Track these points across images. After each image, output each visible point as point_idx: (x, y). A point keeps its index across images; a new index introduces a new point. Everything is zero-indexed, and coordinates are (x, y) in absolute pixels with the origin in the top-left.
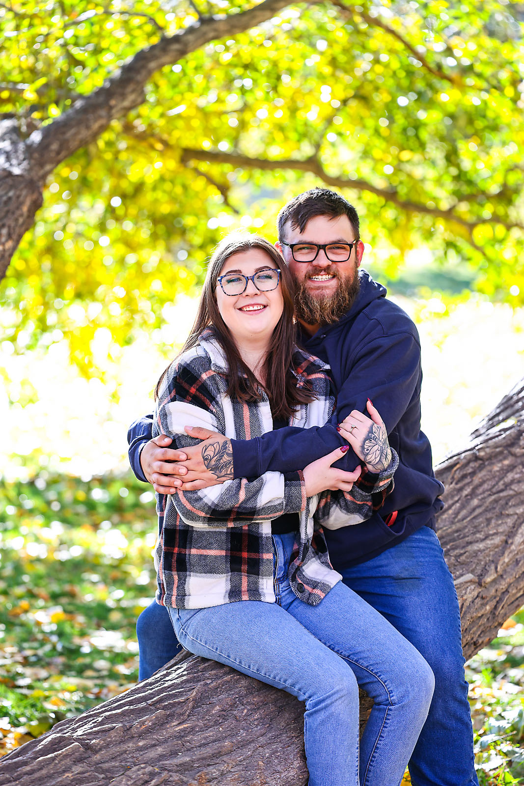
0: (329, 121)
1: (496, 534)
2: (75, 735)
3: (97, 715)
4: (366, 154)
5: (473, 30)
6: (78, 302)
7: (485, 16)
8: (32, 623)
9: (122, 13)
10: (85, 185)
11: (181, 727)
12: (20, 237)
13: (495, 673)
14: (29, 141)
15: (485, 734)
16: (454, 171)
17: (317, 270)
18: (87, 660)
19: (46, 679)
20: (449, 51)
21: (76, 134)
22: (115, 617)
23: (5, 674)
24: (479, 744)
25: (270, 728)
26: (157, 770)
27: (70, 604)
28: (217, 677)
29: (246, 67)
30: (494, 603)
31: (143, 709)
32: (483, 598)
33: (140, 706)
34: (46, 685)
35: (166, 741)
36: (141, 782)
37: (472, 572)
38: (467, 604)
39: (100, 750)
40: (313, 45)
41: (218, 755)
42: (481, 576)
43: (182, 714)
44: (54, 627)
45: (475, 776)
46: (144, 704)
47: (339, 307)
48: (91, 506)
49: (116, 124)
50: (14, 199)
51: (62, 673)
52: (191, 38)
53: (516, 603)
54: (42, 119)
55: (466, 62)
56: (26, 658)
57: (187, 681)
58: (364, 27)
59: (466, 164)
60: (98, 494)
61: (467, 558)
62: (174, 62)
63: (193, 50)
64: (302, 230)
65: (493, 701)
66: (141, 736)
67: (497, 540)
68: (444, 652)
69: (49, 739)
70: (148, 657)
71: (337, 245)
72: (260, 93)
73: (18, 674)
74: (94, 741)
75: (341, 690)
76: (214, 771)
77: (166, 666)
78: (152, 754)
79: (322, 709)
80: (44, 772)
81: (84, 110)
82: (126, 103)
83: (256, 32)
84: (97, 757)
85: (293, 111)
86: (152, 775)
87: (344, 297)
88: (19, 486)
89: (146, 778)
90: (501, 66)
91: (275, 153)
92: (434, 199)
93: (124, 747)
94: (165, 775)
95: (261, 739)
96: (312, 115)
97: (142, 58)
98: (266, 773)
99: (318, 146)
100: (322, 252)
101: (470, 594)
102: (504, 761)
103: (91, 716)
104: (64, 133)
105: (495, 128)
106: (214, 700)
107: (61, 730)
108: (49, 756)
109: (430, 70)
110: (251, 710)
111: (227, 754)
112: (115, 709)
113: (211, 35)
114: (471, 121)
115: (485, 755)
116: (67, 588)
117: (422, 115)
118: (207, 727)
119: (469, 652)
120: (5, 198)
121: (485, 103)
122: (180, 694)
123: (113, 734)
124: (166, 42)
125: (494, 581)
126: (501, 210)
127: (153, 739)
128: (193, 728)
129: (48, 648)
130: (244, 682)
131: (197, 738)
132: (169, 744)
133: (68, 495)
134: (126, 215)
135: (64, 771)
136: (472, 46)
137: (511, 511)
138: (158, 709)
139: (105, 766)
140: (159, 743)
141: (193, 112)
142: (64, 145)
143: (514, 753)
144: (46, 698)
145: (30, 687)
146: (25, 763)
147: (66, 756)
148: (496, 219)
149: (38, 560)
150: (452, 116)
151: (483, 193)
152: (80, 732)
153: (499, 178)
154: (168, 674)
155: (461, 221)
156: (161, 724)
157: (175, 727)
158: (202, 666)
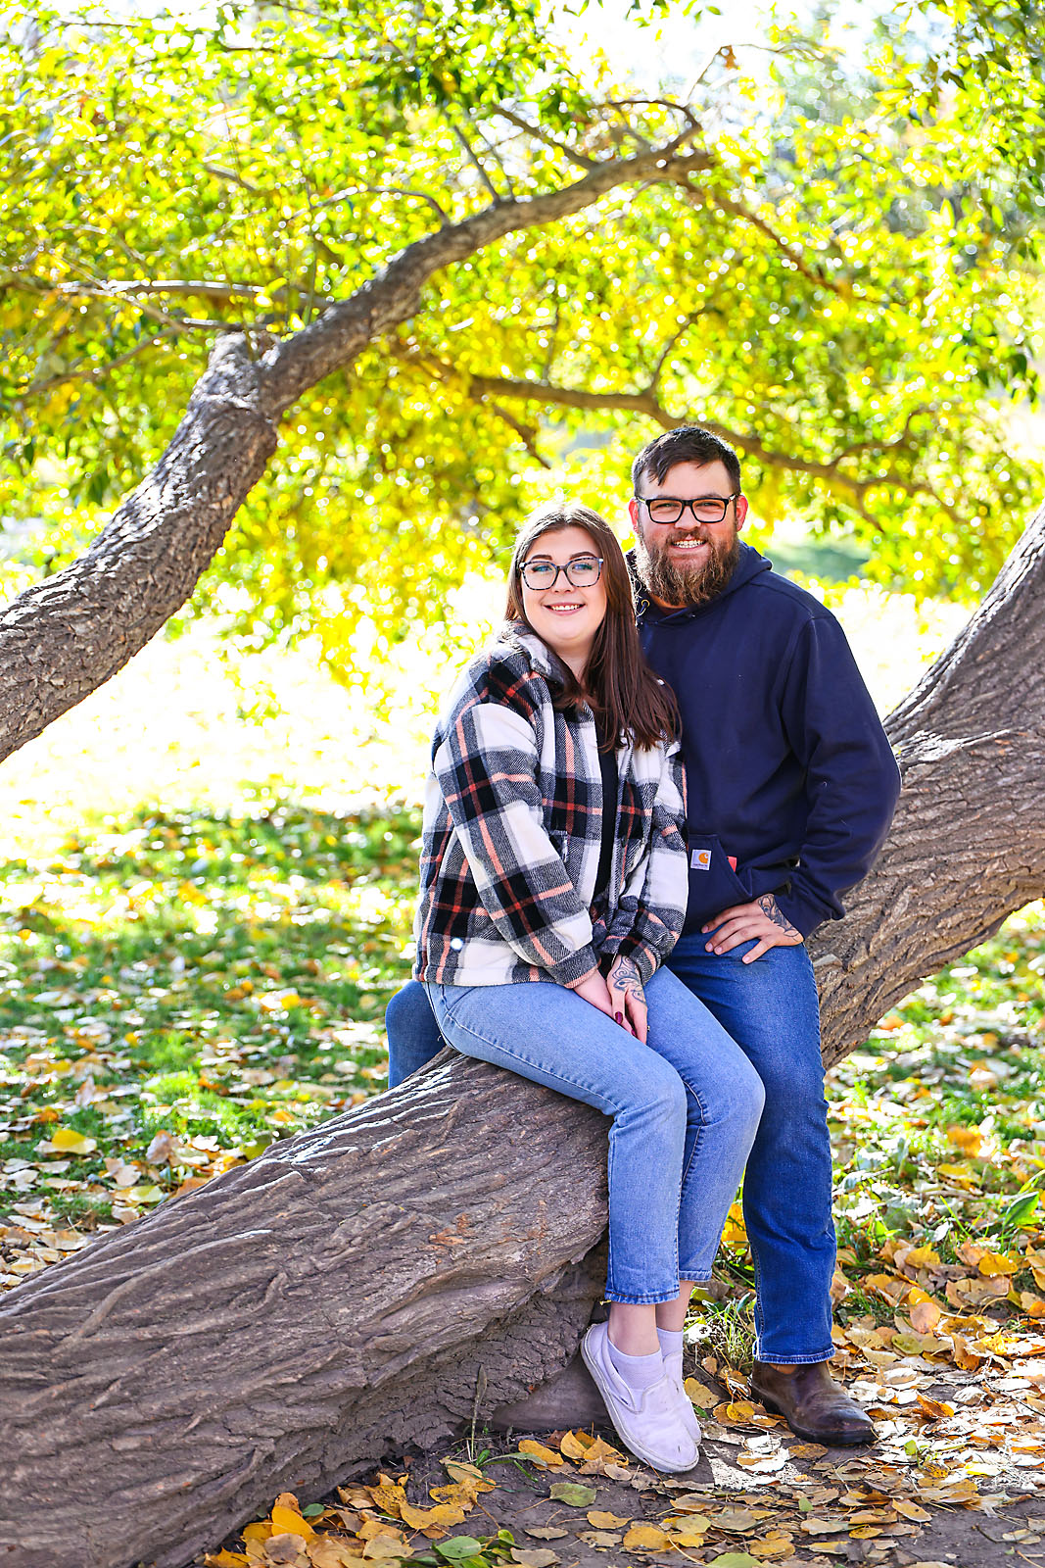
0: (672, 344)
1: (868, 901)
2: (294, 1161)
3: (324, 1135)
4: (721, 389)
5: (868, 222)
6: (333, 583)
7: (886, 204)
8: (255, 1010)
9: (392, 191)
10: (343, 423)
11: (437, 1153)
12: (245, 492)
13: (871, 1087)
14: (259, 363)
15: (852, 1169)
16: (839, 413)
17: (683, 534)
18: (326, 1061)
19: (270, 1085)
20: (835, 249)
21: (324, 354)
22: (367, 1002)
23: (217, 1077)
24: (843, 1183)
25: (556, 1156)
26: (402, 1209)
27: (307, 985)
28: (487, 1086)
29: (560, 267)
30: (865, 992)
31: (385, 1128)
32: (848, 987)
33: (382, 1123)
34: (270, 1093)
35: (415, 1171)
36: (381, 1225)
37: (835, 952)
38: (827, 994)
39: (327, 1181)
40: (651, 240)
41: (485, 1191)
42: (847, 958)
43: (438, 1136)
44: (285, 1016)
45: (832, 1226)
46: (387, 1121)
47: (709, 581)
48: (344, 854)
49: (382, 342)
50: (237, 440)
51: (292, 1077)
52: (483, 226)
53: (895, 995)
54: (280, 334)
55: (859, 264)
56: (244, 1056)
57: (446, 1091)
58: (720, 215)
59: (855, 401)
60: (354, 838)
61: (828, 933)
62: (461, 259)
63: (488, 242)
64: (661, 482)
65: (868, 1125)
66: (382, 1163)
67: (870, 910)
68: (797, 1060)
69: (259, 1166)
70: (400, 1058)
71: (708, 501)
72: (578, 303)
73: (234, 1078)
74: (319, 1170)
75: (666, 1101)
76: (479, 1213)
77: (421, 1070)
78: (397, 1188)
79: (639, 1127)
80: (251, 1209)
81: (336, 322)
82: (393, 315)
83: (574, 221)
84: (322, 1192)
85: (624, 329)
86: (395, 1216)
87: (717, 570)
88: (249, 823)
89: (387, 1220)
90: (907, 269)
91: (600, 384)
92: (812, 449)
93: (359, 1178)
94: (412, 1216)
95: (544, 1170)
96: (650, 334)
97: (416, 252)
98: (549, 1216)
99: (656, 376)
100: (688, 509)
101: (831, 982)
102: (877, 1205)
103: (316, 1136)
104: (307, 354)
105: (896, 355)
106: (482, 1117)
107: (276, 1155)
108: (259, 1188)
109: (808, 275)
110: (532, 1131)
111: (496, 1190)
112: (348, 1127)
113: (511, 222)
114: (862, 345)
115: (852, 1197)
116: (305, 963)
117: (798, 336)
118: (472, 1153)
119: (830, 1060)
120: (224, 439)
121: (883, 320)
122: (437, 1108)
123: (344, 1160)
124: (449, 232)
125: (864, 965)
126: (903, 465)
127: (399, 1168)
128: (452, 1155)
129: (275, 1042)
130: (524, 1094)
131: (457, 1168)
132: (420, 1174)
133: (314, 839)
134: (398, 466)
135: (278, 1209)
136: (868, 244)
137: (889, 872)
138: (406, 1128)
139: (333, 1203)
140: (407, 1174)
141: (487, 327)
142: (307, 369)
143: (891, 1195)
144: (269, 1110)
145: (247, 1095)
146: (225, 1198)
147: (280, 1189)
148: (894, 478)
149: (269, 925)
150: (836, 338)
151: (877, 442)
152: (301, 1157)
153: (900, 423)
154: (421, 1082)
155: (845, 480)
156: (408, 1148)
157: (428, 1153)
158: (468, 1071)
